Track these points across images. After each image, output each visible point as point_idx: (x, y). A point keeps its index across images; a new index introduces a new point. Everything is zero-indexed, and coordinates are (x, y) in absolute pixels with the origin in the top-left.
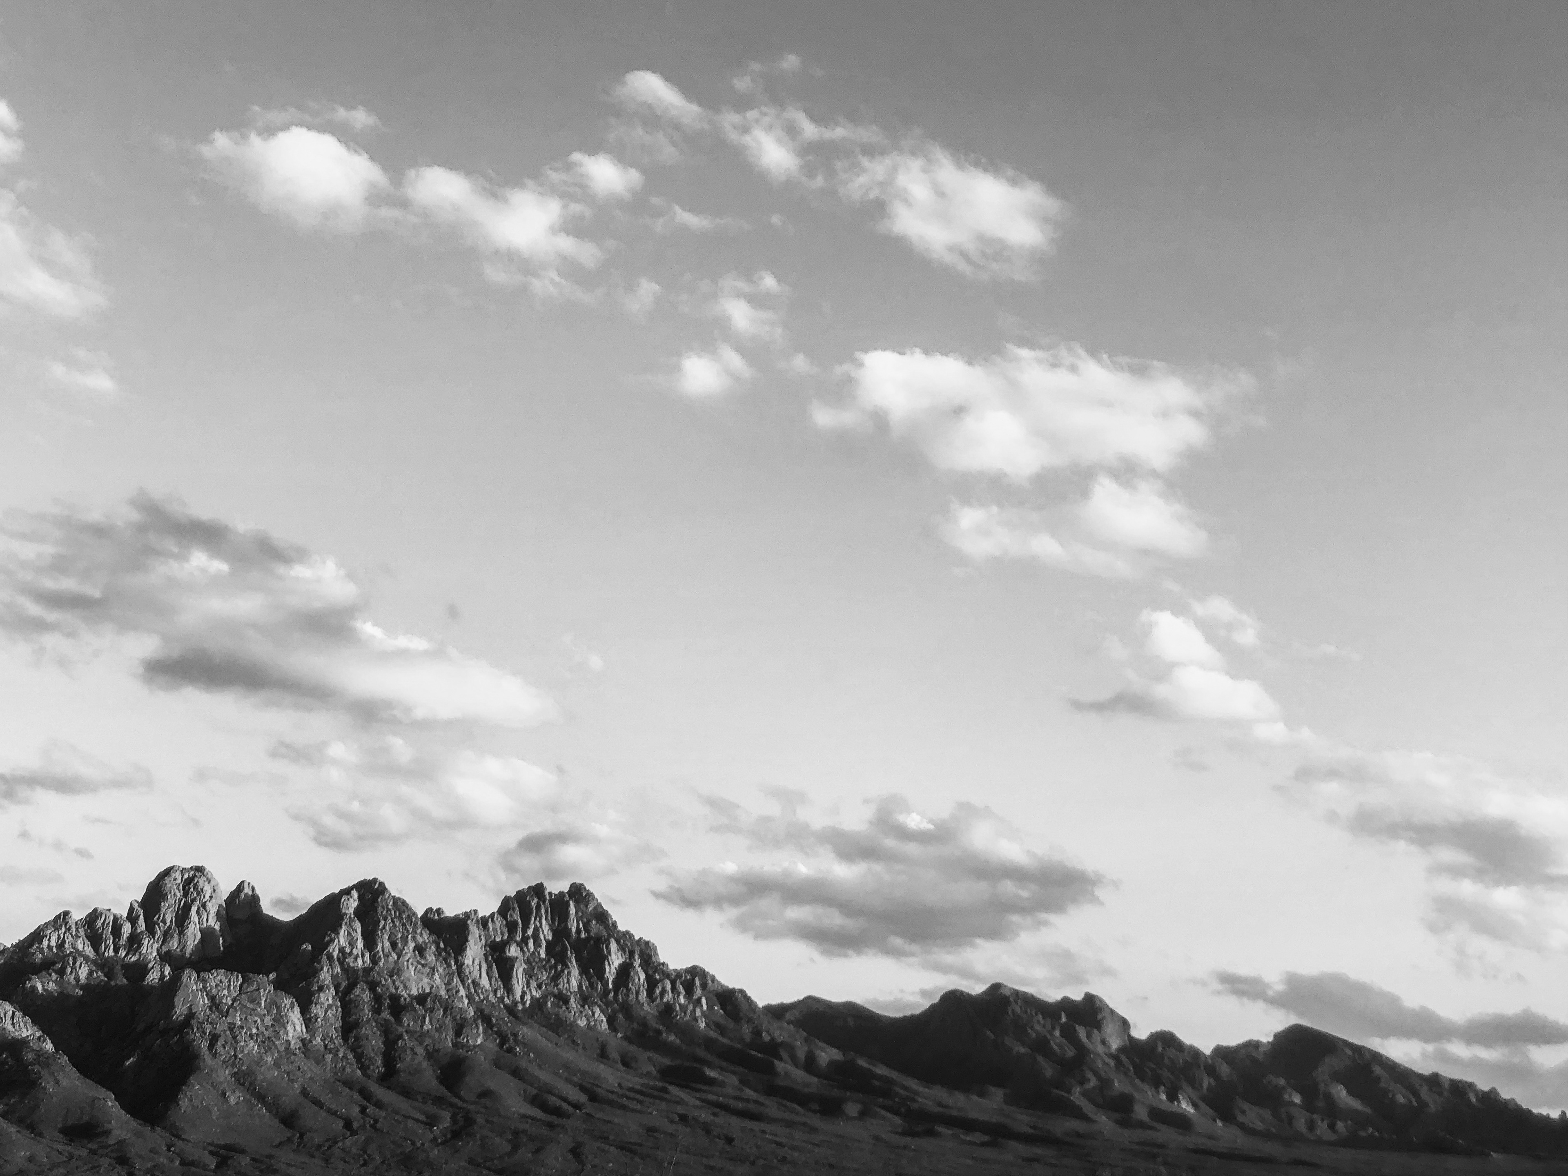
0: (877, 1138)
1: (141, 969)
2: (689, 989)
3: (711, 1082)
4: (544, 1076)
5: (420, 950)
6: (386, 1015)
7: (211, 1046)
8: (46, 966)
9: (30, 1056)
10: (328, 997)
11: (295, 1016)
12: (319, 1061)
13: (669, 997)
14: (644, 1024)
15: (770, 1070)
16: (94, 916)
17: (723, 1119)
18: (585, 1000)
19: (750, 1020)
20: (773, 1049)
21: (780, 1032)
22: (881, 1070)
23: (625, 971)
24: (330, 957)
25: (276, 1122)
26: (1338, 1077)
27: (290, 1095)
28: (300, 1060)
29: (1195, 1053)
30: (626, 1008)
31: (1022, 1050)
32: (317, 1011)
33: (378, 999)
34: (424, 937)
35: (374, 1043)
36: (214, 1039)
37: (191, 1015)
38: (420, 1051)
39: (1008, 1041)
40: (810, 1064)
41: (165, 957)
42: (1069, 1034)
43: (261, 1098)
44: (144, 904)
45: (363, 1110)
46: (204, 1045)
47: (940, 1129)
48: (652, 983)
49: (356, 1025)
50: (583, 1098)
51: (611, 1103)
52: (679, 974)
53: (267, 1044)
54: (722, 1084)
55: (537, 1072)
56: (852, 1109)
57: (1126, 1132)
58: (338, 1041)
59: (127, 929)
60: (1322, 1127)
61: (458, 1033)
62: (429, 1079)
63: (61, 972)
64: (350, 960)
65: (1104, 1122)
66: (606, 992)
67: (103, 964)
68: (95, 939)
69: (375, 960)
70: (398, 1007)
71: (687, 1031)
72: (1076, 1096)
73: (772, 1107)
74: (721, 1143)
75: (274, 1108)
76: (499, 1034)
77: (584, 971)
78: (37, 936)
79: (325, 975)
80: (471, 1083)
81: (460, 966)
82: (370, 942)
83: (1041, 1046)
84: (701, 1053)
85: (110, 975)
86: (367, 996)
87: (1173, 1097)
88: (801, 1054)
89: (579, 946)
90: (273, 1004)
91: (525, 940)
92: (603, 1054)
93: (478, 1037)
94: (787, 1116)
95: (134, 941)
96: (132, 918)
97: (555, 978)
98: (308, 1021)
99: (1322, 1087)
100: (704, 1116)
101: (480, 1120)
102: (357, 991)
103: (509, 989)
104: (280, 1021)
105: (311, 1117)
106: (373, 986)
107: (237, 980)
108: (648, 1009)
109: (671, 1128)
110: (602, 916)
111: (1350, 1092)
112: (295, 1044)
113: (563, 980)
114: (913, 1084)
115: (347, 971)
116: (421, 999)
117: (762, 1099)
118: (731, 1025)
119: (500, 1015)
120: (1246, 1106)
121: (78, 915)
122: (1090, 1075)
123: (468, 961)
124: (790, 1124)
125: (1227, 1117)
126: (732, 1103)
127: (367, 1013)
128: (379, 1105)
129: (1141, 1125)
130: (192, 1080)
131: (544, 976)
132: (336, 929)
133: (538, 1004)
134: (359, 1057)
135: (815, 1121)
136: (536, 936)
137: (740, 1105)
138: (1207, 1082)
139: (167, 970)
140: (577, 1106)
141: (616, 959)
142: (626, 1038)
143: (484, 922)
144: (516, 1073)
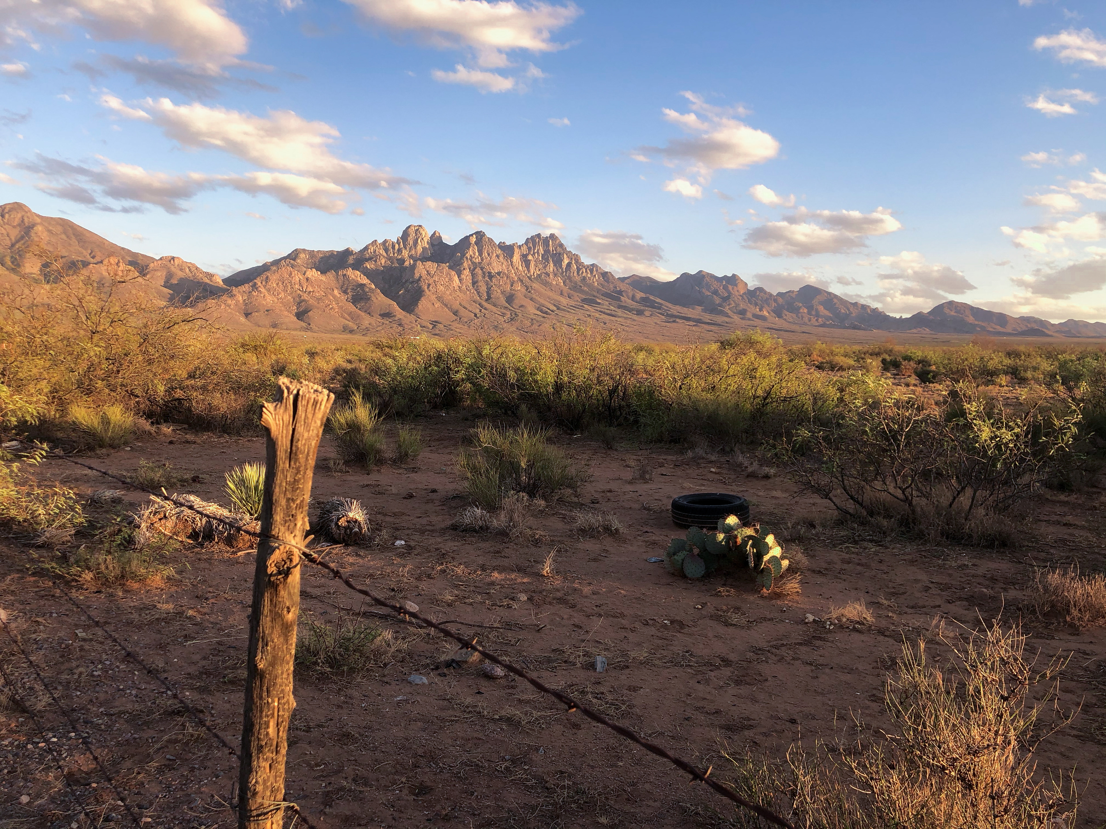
0: (656, 323)
1: (403, 261)
2: (592, 271)
3: (599, 304)
4: (542, 301)
5: (498, 256)
6: (487, 278)
7: (428, 288)
8: (370, 259)
9: (367, 290)
10: (467, 272)
11: (456, 278)
12: (465, 293)
13: (584, 274)
14: (576, 283)
15: (619, 299)
16: (385, 241)
17: (604, 316)
18: (555, 275)
19: (613, 283)
20: (620, 293)
21: (622, 287)
22: (658, 300)
23: (569, 265)
24: (467, 258)
25: (452, 314)
26: (821, 303)
27: (456, 306)
28: (458, 293)
29: (771, 295)
30: (569, 278)
31: (709, 294)
32: (463, 276)
33: (484, 273)
34: (499, 252)
35: (483, 289)
36: (429, 285)
37: (421, 277)
38: (499, 291)
39: (704, 290)
40: (633, 298)
41: (411, 257)
42: (725, 288)
43: (446, 306)
44: (402, 238)
45: (480, 311)
46: (426, 287)
47: (678, 320)
48: (578, 270)
49: (477, 282)
50: (555, 308)
51: (564, 310)
52: (588, 266)
53: (447, 287)
54: (603, 304)
55: (539, 299)
56: (647, 313)
57: (744, 322)
58: (471, 287)
59: (397, 246)
60: (814, 320)
61: (512, 286)
62: (503, 301)
63: (376, 261)
64: (474, 259)
65: (736, 318)
66: (563, 272)
67: (390, 258)
68: (386, 250)
69: (482, 260)
70: (491, 276)
71: (590, 286)
72: (727, 309)
73: (619, 312)
74: (602, 324)
75: (450, 309)
76: (526, 286)
77: (555, 265)
78: (366, 248)
79: (465, 264)
80: (517, 302)
81: (512, 262)
82: (481, 253)
83: (715, 292)
84: (595, 294)
85: (392, 263)
86: (480, 272)
87: (761, 310)
88: (630, 295)
89: (553, 256)
90: (448, 274)
91: (534, 253)
92: (562, 294)
93: (518, 287)
94: (625, 316)
95: (400, 250)
96: (398, 242)
97: (545, 267)
98: (460, 280)
99: (815, 307)
100: (597, 315)
101: (520, 315)
102: (476, 270)
103: (529, 271)
104: (451, 280)
105: (463, 312)
106: (482, 269)
107: (435, 265)
108: (578, 279)
109: (585, 319)
110: (561, 245)
111: (825, 308)
112: (457, 288)
113: (547, 268)
114: (670, 305)
115: (473, 263)
116: (499, 273)
117: (616, 310)
118: (606, 284)
119: (526, 280)
120: (787, 313)
121: (380, 241)
122: (732, 302)
123: (514, 261)
124: (626, 318)
125: (780, 316)
126: (606, 311)
127: (480, 278)
128: (486, 309)
129: (749, 319)
130: (422, 299)
131: (541, 266)
132: (468, 248)
133: (539, 276)
134: (478, 293)
135: (635, 317)
136: (538, 253)
137: (608, 312)
138: (774, 304)
139: (412, 262)
140: (552, 311)
141: (566, 261)
142: (569, 288)
143: (520, 247)
144: (531, 299)
